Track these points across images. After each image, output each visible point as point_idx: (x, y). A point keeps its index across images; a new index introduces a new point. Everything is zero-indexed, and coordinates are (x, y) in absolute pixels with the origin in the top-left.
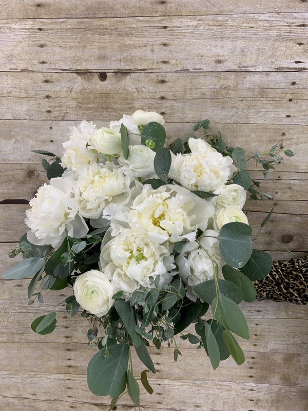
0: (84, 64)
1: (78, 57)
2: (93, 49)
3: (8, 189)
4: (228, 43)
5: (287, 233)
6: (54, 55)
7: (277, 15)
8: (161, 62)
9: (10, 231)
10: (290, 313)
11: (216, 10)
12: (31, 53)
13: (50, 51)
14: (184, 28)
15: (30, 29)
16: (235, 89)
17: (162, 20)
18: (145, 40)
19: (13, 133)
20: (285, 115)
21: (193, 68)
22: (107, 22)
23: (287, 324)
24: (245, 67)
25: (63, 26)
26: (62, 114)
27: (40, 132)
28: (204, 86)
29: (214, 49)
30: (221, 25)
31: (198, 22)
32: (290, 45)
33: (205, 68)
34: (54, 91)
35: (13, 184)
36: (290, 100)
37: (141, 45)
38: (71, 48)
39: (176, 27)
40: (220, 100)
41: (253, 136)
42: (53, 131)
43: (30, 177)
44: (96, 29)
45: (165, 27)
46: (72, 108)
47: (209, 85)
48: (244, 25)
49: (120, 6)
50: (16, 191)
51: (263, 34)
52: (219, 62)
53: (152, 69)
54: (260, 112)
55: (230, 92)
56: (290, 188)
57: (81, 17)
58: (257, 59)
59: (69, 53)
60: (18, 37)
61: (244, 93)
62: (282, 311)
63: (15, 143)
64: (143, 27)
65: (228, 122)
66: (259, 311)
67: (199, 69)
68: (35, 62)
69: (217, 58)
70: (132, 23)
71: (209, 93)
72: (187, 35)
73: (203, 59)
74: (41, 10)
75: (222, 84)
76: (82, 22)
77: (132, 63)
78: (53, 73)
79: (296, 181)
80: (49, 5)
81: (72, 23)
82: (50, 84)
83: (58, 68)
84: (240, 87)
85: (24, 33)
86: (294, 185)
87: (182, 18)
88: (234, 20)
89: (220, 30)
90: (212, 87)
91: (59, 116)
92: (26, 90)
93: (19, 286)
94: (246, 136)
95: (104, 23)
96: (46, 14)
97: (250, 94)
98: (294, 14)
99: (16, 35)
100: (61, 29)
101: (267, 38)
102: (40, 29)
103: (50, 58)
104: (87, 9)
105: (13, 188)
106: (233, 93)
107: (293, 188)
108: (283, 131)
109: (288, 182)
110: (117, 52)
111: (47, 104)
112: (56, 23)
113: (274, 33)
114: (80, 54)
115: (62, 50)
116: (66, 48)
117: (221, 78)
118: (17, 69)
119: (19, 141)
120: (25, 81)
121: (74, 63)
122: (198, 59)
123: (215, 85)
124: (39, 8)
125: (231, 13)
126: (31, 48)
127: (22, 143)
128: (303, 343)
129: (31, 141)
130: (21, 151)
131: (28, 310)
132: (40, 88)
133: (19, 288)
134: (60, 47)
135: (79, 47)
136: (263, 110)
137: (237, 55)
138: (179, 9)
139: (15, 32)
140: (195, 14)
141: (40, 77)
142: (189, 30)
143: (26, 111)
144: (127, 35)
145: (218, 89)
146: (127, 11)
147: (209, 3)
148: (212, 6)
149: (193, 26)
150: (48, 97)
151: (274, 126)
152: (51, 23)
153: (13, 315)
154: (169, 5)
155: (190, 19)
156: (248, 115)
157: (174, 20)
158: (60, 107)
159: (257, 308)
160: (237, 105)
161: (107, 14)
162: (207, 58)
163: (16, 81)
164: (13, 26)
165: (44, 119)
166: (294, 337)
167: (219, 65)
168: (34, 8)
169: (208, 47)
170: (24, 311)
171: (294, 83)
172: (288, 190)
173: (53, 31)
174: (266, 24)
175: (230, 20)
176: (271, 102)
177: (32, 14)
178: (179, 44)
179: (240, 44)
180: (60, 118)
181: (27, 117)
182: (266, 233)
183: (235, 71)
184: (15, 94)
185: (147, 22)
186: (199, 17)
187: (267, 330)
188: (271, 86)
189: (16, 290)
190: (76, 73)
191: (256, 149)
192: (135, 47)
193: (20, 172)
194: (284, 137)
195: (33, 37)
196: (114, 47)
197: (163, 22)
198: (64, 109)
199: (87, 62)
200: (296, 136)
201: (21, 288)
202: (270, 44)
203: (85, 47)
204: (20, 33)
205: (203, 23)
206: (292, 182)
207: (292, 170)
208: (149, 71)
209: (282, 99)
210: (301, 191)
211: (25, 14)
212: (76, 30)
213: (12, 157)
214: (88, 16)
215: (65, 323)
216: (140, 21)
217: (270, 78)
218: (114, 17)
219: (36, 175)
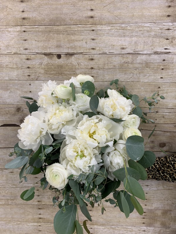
0: (48, 50)
1: (45, 46)
2: (53, 42)
3: (6, 118)
4: (128, 39)
5: (162, 142)
6: (32, 45)
7: (154, 24)
8: (91, 49)
9: (7, 142)
10: (165, 187)
11: (121, 21)
12: (19, 44)
13: (30, 43)
14: (103, 31)
15: (19, 31)
16: (132, 63)
17: (92, 26)
18: (82, 37)
19: (9, 88)
20: (160, 77)
21: (109, 52)
22: (61, 28)
23: (163, 193)
24: (137, 51)
25: (37, 29)
26: (36, 77)
27: (24, 87)
28: (115, 62)
29: (120, 41)
30: (124, 29)
31: (111, 28)
32: (162, 40)
33: (115, 52)
34: (32, 65)
35: (9, 115)
36: (162, 69)
37: (80, 40)
38: (41, 41)
39: (99, 30)
40: (123, 69)
41: (142, 88)
42: (31, 86)
43: (18, 112)
44: (55, 31)
45: (93, 30)
46: (42, 74)
47: (117, 61)
48: (136, 29)
49: (68, 19)
50: (10, 119)
51: (147, 34)
52: (123, 49)
53: (86, 53)
54: (146, 76)
55: (129, 65)
56: (163, 117)
57: (47, 25)
58: (144, 47)
59: (41, 44)
60: (12, 36)
61: (137, 66)
62: (160, 185)
63: (10, 93)
64: (81, 30)
65: (128, 81)
66: (147, 186)
67: (112, 53)
68: (21, 49)
69: (122, 47)
70: (75, 28)
71: (118, 65)
72: (105, 35)
73: (114, 47)
74: (25, 21)
75: (125, 60)
76: (47, 28)
77: (75, 49)
78: (31, 55)
79: (167, 113)
80: (29, 19)
81: (42, 28)
82: (30, 61)
83: (34, 52)
84: (135, 62)
85: (15, 33)
86: (166, 115)
87: (102, 25)
88: (131, 26)
89: (123, 32)
90: (119, 62)
91: (34, 78)
92: (16, 64)
93: (12, 172)
94: (139, 89)
95: (59, 28)
96: (27, 23)
97: (140, 66)
98: (164, 23)
99: (11, 34)
100: (36, 31)
101: (149, 36)
102: (24, 31)
103: (30, 46)
104: (51, 20)
105: (9, 118)
106: (131, 65)
107: (165, 117)
108: (159, 86)
109: (162, 114)
110: (67, 43)
111: (28, 71)
112: (33, 28)
113: (153, 33)
114: (46, 45)
115: (36, 42)
116: (38, 41)
117: (124, 58)
118: (11, 53)
119: (12, 92)
120: (16, 59)
121: (43, 49)
122: (111, 47)
123: (121, 61)
124: (24, 20)
125: (129, 23)
126: (19, 41)
127: (14, 93)
128: (173, 203)
129: (19, 92)
130: (13, 97)
131: (17, 186)
132: (24, 63)
133: (12, 173)
134: (36, 41)
135: (46, 41)
136: (147, 75)
137: (133, 45)
138: (101, 21)
139: (10, 33)
140: (109, 23)
141: (24, 57)
142: (106, 31)
143: (16, 75)
144: (72, 34)
145: (123, 64)
146: (73, 22)
147: (117, 18)
148: (119, 19)
149: (108, 29)
150: (28, 68)
151: (154, 83)
152: (30, 28)
153: (8, 189)
154: (95, 19)
155: (107, 26)
156: (139, 77)
157: (98, 27)
158: (35, 73)
159: (147, 184)
160: (133, 72)
161: (61, 23)
162: (116, 47)
163: (11, 59)
164: (9, 30)
165: (26, 80)
166: (168, 201)
167: (123, 50)
168: (21, 20)
169: (117, 41)
170: (14, 186)
171: (164, 60)
172: (162, 118)
173: (31, 32)
174: (148, 29)
175: (129, 26)
176: (152, 70)
177: (20, 23)
178: (101, 39)
179: (134, 39)
180: (35, 79)
181: (17, 79)
182: (151, 142)
183: (132, 54)
184: (10, 66)
185: (83, 27)
186: (112, 25)
187: (152, 197)
188: (152, 61)
189: (10, 175)
190: (44, 55)
191: (144, 96)
192: (77, 41)
193: (13, 109)
194: (160, 89)
195: (21, 35)
196: (65, 41)
197: (92, 28)
198: (37, 74)
199: (50, 49)
200: (166, 89)
201: (13, 173)
202: (151, 39)
203: (49, 41)
204: (13, 33)
205: (114, 28)
206: (164, 114)
207: (164, 107)
208: (84, 54)
209: (158, 68)
210: (169, 119)
211: (16, 23)
212: (44, 32)
213: (8, 101)
214: (51, 24)
215: (37, 193)
216: (80, 27)
217: (151, 57)
218: (65, 25)
219: (21, 110)
